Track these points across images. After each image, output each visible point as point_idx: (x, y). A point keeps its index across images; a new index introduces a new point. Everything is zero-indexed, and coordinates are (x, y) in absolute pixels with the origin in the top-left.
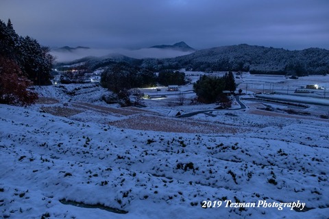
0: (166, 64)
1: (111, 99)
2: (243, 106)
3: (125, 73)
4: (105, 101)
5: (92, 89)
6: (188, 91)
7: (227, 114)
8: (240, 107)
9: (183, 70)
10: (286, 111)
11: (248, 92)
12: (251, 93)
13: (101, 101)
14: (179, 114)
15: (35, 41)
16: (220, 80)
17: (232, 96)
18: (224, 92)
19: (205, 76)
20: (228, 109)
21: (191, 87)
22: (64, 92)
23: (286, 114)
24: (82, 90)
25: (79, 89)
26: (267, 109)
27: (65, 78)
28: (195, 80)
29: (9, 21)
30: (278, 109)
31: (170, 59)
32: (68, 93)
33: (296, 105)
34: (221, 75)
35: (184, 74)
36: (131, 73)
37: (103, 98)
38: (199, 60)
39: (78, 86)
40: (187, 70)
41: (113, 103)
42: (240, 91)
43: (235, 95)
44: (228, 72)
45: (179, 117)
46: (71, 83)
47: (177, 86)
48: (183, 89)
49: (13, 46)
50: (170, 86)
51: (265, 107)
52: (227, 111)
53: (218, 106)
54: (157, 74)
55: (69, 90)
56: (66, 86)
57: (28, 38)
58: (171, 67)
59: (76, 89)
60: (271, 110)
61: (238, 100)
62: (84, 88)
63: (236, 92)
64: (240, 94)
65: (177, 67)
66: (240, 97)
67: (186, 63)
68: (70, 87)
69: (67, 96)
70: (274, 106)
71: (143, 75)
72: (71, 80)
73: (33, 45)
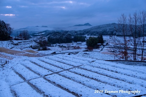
0: (79, 33)
1: (36, 47)
3: (58, 37)
4: (32, 48)
5: (28, 43)
6: (84, 45)
9: (86, 35)
13: (30, 48)
17: (102, 46)
18: (98, 44)
22: (12, 43)
24: (23, 43)
25: (21, 42)
26: (113, 52)
27: (16, 38)
31: (81, 31)
32: (14, 44)
35: (86, 37)
36: (61, 37)
37: (31, 47)
38: (93, 31)
40: (88, 35)
41: (36, 49)
46: (19, 40)
47: (81, 42)
50: (78, 42)
51: (113, 50)
54: (73, 37)
55: (15, 43)
58: (81, 34)
59: (19, 42)
64: (106, 45)
65: (84, 34)
67: (88, 32)
69: (12, 46)
71: (66, 37)
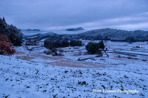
0: (73, 37)
1: (49, 52)
2: (108, 56)
3: (55, 41)
5: (40, 48)
6: (83, 49)
7: (101, 59)
8: (106, 56)
10: (127, 58)
11: (110, 50)
12: (111, 50)
14: (79, 59)
15: (15, 27)
16: (97, 44)
17: (103, 51)
18: (99, 49)
19: (91, 42)
20: (101, 57)
21: (84, 47)
22: (27, 49)
23: (127, 59)
24: (35, 48)
26: (119, 57)
27: (28, 43)
28: (86, 44)
29: (4, 18)
30: (124, 57)
31: (75, 35)
33: (131, 55)
34: (98, 42)
35: (81, 41)
36: (58, 41)
37: (45, 52)
38: (88, 35)
39: (33, 47)
40: (83, 40)
41: (49, 54)
42: (107, 49)
43: (104, 51)
44: (101, 41)
45: (79, 61)
46: (30, 45)
47: (78, 47)
48: (81, 48)
49: (5, 29)
50: (75, 47)
51: (118, 56)
52: (100, 58)
53: (97, 56)
54: (69, 41)
56: (28, 46)
57: (12, 25)
60: (120, 58)
61: (105, 53)
62: (37, 47)
63: (105, 49)
64: (106, 50)
65: (78, 38)
66: (107, 51)
67: (82, 37)
68: (30, 47)
69: (28, 51)
70: (122, 56)
71: (63, 42)
72: (31, 44)
73: (14, 28)
